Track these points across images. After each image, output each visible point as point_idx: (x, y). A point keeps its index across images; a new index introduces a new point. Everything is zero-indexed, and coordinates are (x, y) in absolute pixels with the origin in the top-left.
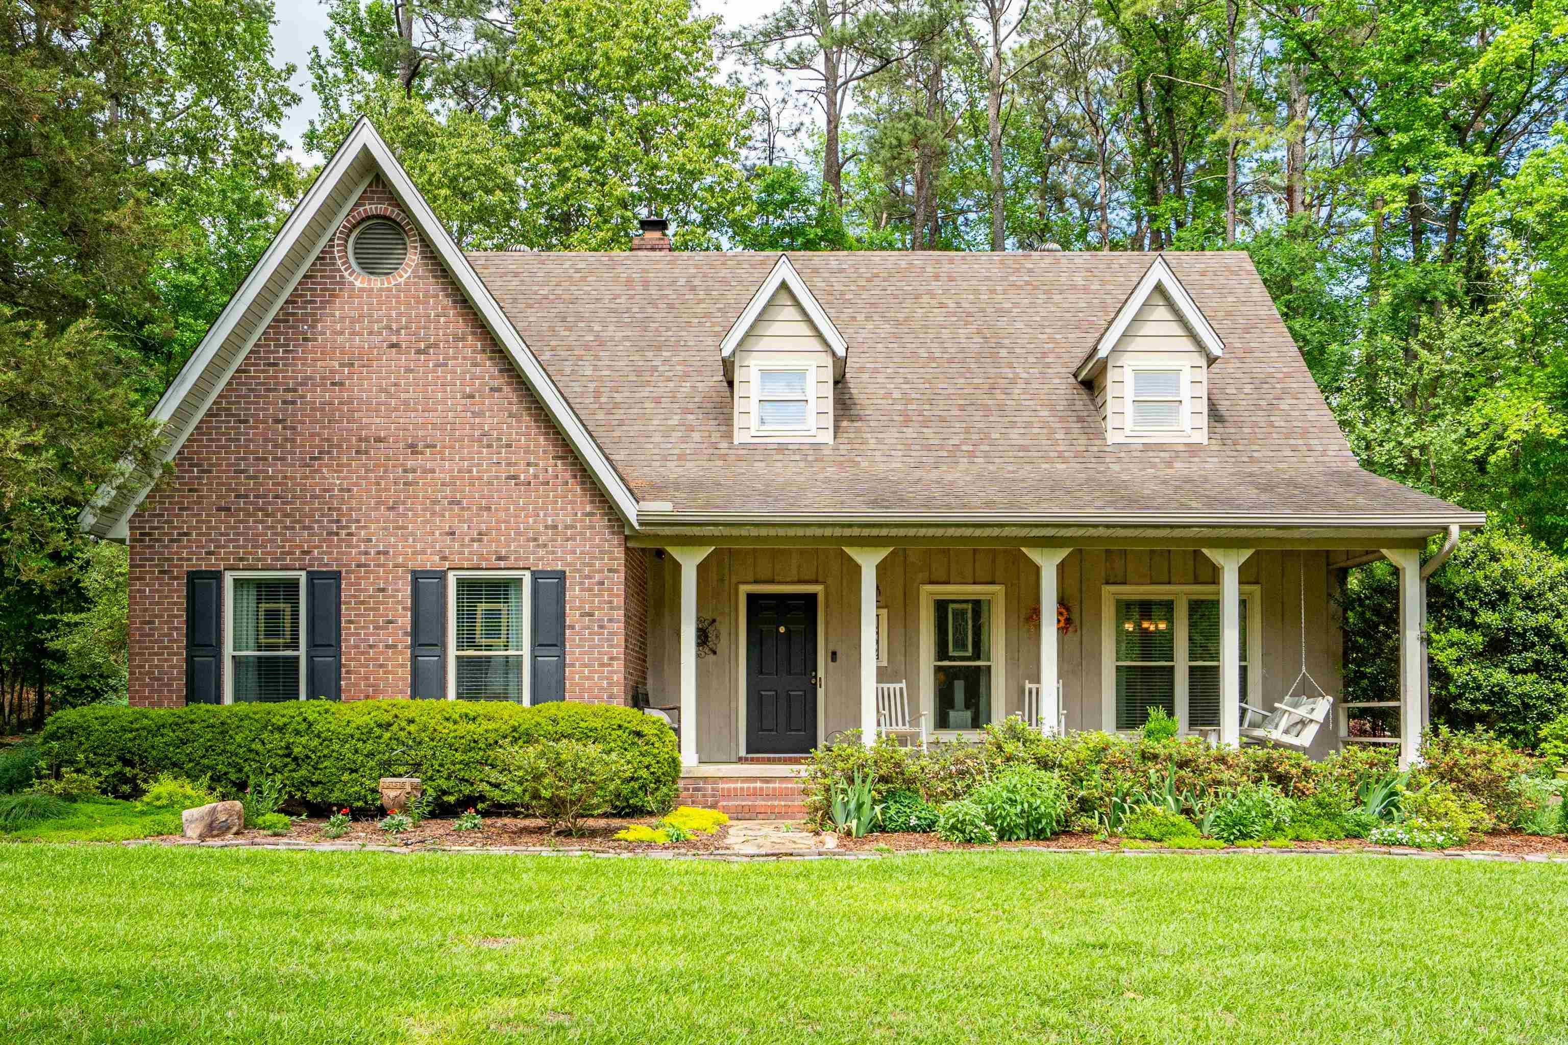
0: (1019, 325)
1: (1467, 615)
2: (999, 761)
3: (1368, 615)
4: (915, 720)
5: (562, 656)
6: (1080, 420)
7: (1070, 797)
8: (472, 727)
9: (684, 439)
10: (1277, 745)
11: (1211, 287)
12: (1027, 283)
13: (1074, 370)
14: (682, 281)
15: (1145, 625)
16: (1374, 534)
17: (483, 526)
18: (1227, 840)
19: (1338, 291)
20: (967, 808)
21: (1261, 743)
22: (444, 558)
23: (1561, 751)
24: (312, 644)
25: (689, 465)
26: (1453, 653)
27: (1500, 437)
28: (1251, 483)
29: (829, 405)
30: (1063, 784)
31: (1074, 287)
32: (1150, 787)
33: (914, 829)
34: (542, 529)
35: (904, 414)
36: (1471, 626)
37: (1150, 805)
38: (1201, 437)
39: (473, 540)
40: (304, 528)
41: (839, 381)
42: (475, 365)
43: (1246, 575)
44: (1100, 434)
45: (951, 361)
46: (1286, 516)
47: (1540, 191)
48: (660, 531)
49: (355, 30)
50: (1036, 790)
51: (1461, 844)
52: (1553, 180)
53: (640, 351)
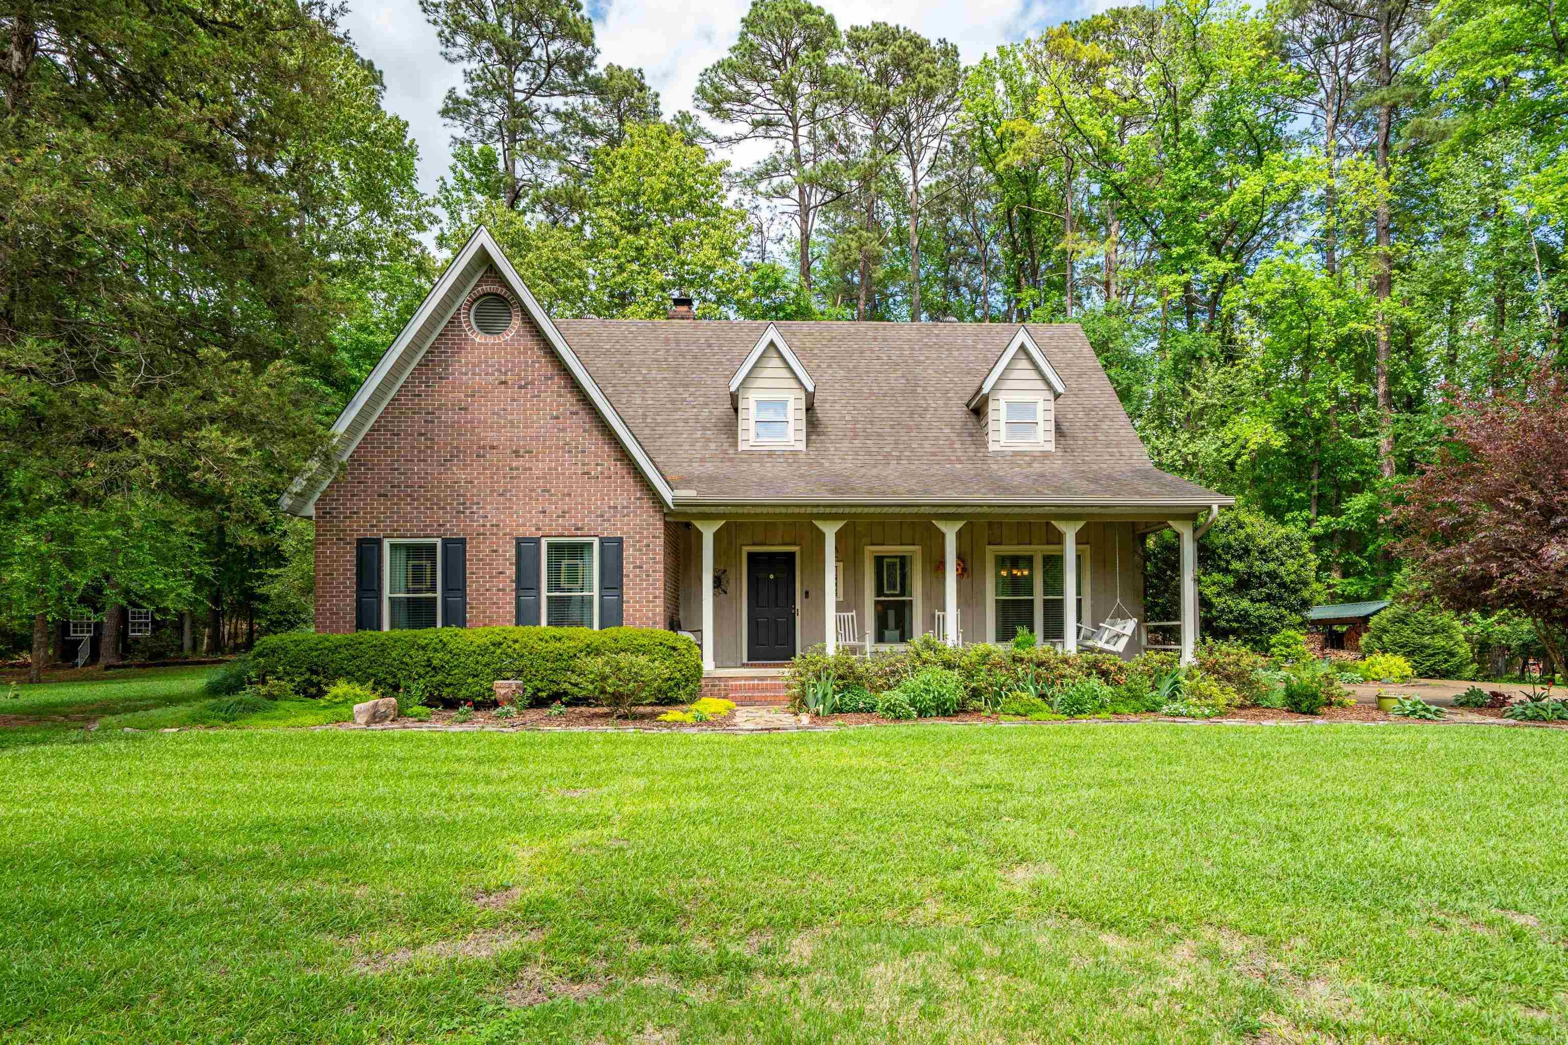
0: (930, 371)
1: (1223, 564)
2: (918, 664)
3: (1160, 564)
4: (862, 637)
5: (621, 596)
6: (971, 435)
7: (966, 688)
8: (558, 645)
9: (705, 448)
10: (1101, 651)
11: (1057, 347)
12: (936, 344)
13: (966, 402)
14: (702, 341)
15: (1014, 572)
16: (1166, 511)
17: (566, 507)
18: (1069, 715)
19: (1139, 350)
20: (898, 695)
21: (1091, 650)
22: (538, 529)
24: (446, 589)
25: (708, 465)
26: (1215, 589)
27: (1244, 447)
28: (1083, 477)
29: (803, 425)
30: (961, 679)
31: (966, 347)
32: (1018, 680)
33: (861, 710)
34: (606, 508)
35: (853, 430)
36: (1226, 571)
37: (1018, 692)
38: (1051, 447)
39: (558, 517)
40: (440, 508)
41: (810, 408)
42: (560, 396)
43: (1080, 539)
44: (985, 444)
45: (884, 395)
46: (1106, 499)
47: (1268, 286)
48: (688, 510)
49: (471, 165)
50: (943, 683)
51: (1220, 715)
52: (1276, 279)
53: (674, 387)
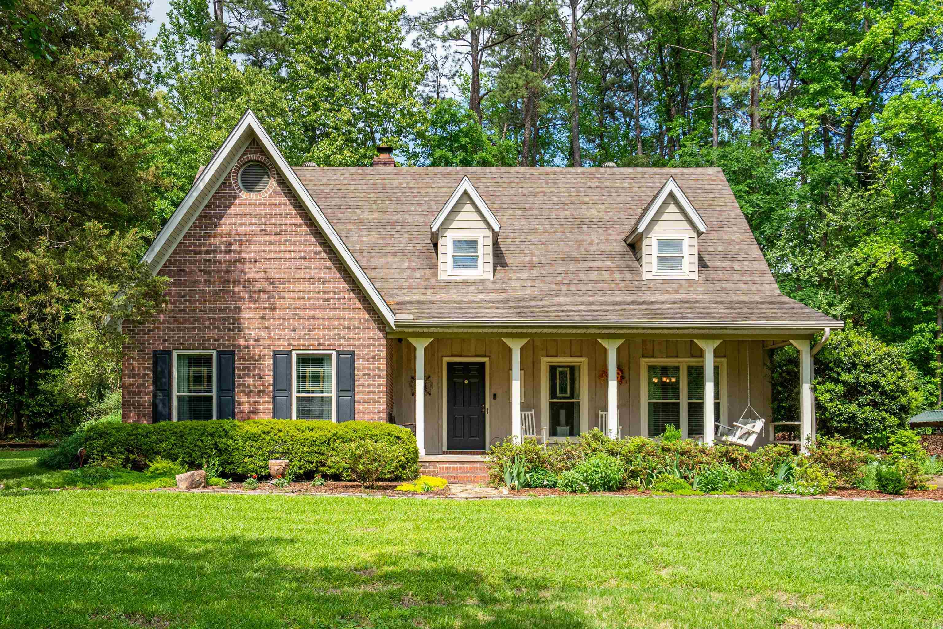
0: (593, 211)
1: (834, 375)
2: (589, 451)
3: (784, 375)
4: (539, 432)
5: (353, 397)
6: (628, 266)
7: (626, 470)
8: (312, 434)
9: (411, 276)
10: (731, 444)
11: (700, 189)
12: (598, 186)
13: (624, 237)
14: (404, 185)
15: (664, 379)
16: (788, 332)
17: (311, 327)
18: (705, 491)
19: (780, 176)
20: (572, 474)
21: (724, 443)
22: (290, 344)
23: (900, 450)
24: (219, 389)
25: (415, 291)
26: (828, 396)
27: (874, 265)
28: (721, 303)
29: (490, 259)
30: (622, 463)
31: (624, 189)
32: (666, 465)
33: (545, 486)
34: (342, 328)
35: (531, 262)
36: (837, 381)
37: (666, 474)
38: (695, 276)
39: (305, 334)
40: (215, 327)
41: (496, 243)
42: (306, 240)
43: (717, 354)
44: (639, 274)
45: (556, 232)
46: (740, 323)
47: (895, 121)
48: (406, 330)
49: (185, 12)
50: (608, 466)
51: (823, 493)
52: (902, 115)
53: (383, 225)
